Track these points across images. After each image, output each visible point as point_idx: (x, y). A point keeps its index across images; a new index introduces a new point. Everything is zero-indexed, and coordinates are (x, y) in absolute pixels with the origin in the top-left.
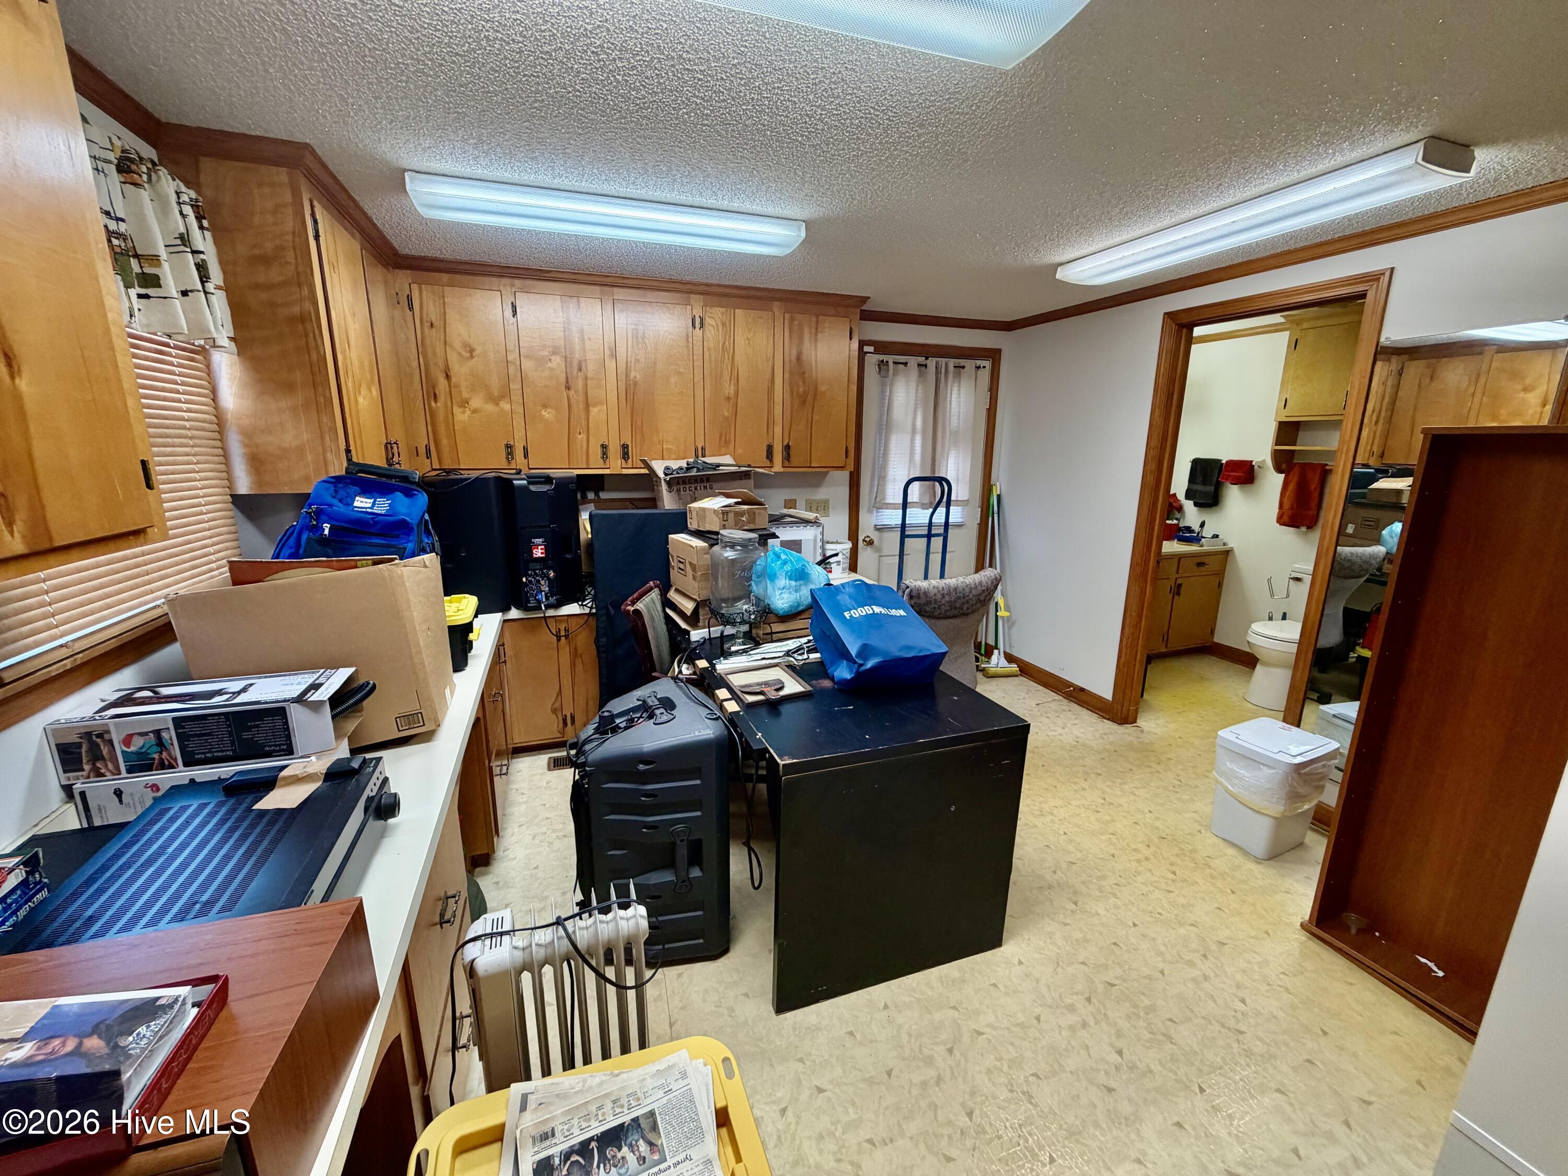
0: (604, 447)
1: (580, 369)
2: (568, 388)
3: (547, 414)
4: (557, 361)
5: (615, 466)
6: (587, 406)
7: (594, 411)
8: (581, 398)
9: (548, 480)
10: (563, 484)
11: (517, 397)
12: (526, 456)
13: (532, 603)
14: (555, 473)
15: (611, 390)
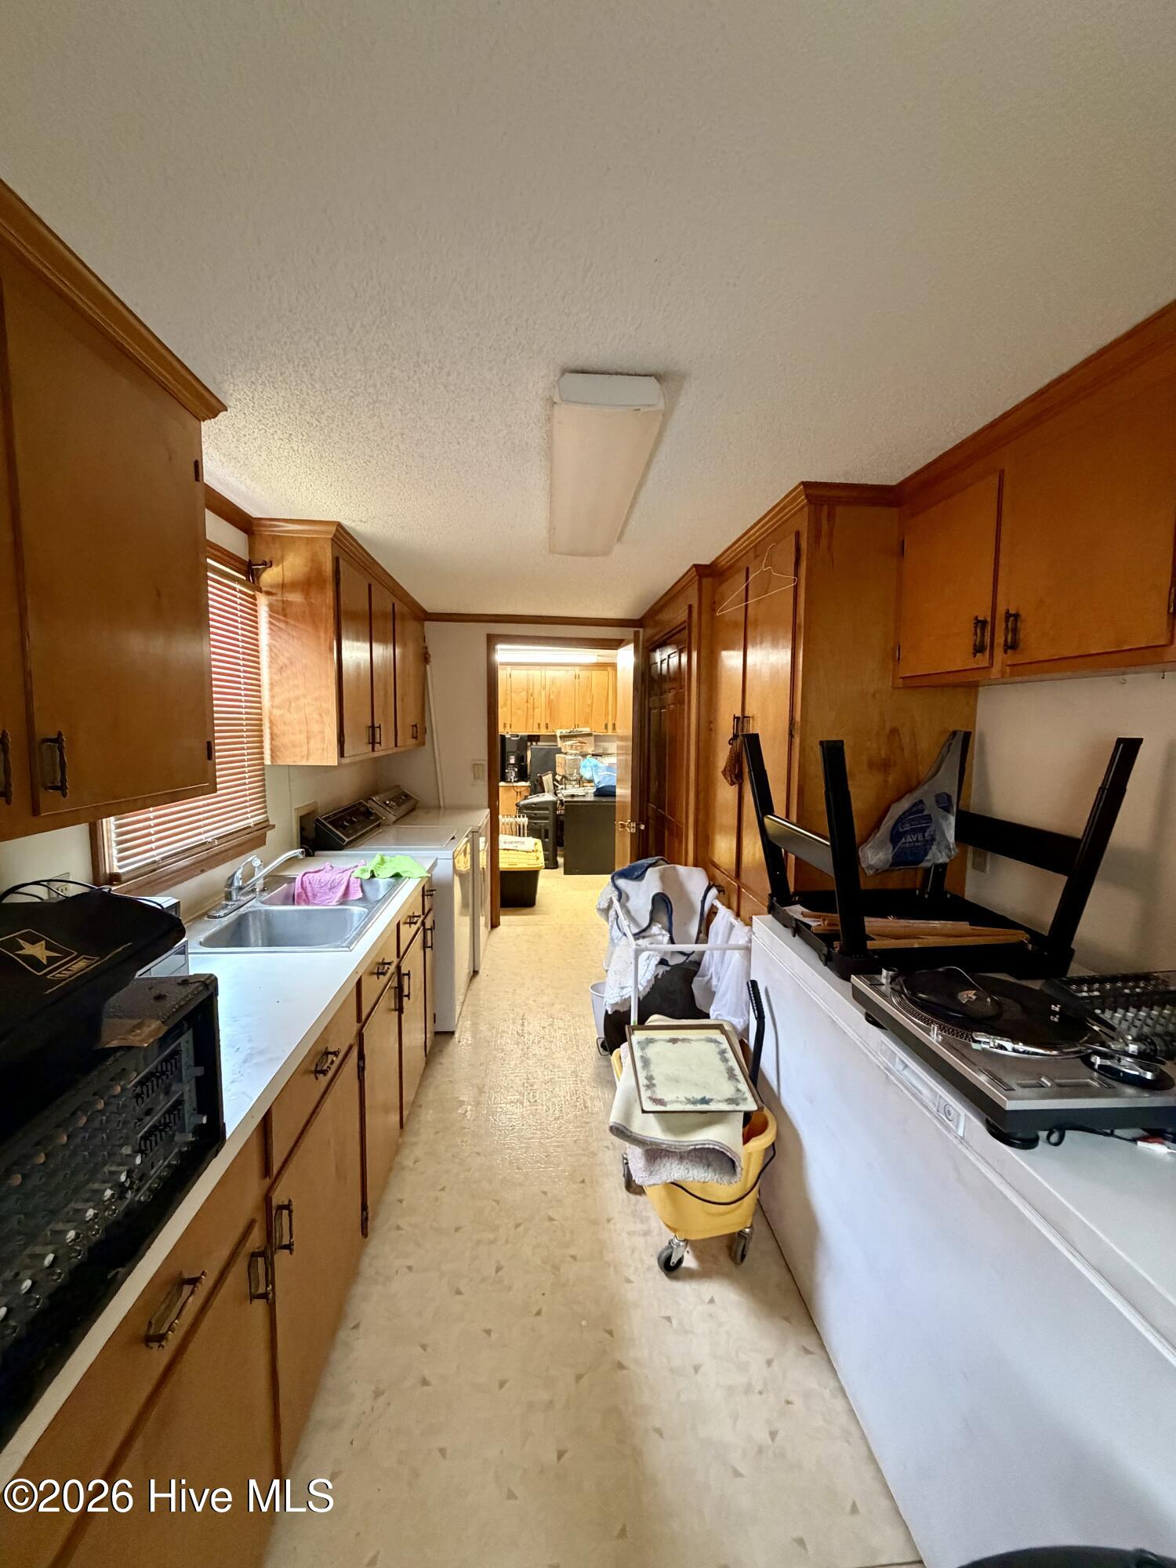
0: (539, 724)
1: (532, 695)
2: (527, 702)
3: (519, 712)
4: (524, 693)
5: (543, 732)
6: (534, 708)
7: (536, 710)
8: (531, 706)
9: (518, 736)
10: (522, 738)
11: (509, 706)
12: (511, 727)
13: (509, 780)
14: (520, 734)
15: (541, 702)
